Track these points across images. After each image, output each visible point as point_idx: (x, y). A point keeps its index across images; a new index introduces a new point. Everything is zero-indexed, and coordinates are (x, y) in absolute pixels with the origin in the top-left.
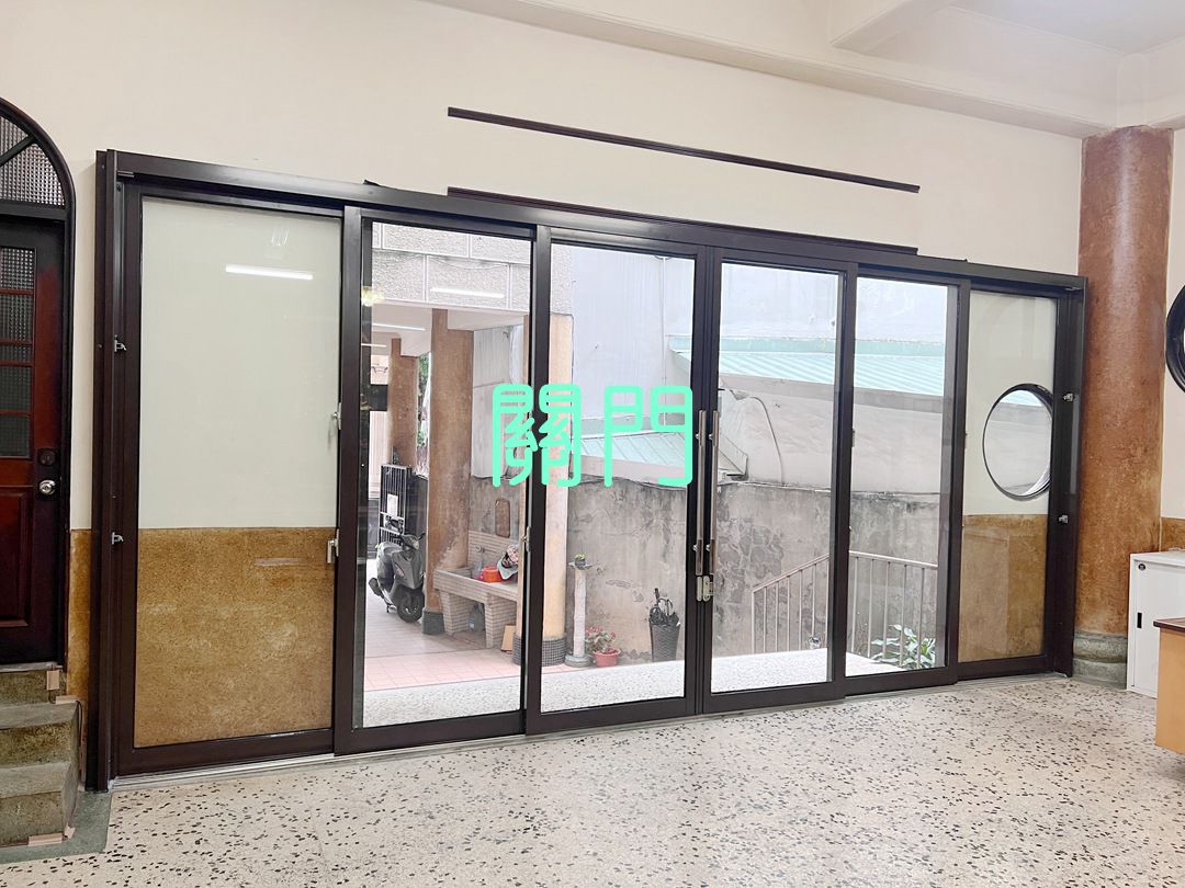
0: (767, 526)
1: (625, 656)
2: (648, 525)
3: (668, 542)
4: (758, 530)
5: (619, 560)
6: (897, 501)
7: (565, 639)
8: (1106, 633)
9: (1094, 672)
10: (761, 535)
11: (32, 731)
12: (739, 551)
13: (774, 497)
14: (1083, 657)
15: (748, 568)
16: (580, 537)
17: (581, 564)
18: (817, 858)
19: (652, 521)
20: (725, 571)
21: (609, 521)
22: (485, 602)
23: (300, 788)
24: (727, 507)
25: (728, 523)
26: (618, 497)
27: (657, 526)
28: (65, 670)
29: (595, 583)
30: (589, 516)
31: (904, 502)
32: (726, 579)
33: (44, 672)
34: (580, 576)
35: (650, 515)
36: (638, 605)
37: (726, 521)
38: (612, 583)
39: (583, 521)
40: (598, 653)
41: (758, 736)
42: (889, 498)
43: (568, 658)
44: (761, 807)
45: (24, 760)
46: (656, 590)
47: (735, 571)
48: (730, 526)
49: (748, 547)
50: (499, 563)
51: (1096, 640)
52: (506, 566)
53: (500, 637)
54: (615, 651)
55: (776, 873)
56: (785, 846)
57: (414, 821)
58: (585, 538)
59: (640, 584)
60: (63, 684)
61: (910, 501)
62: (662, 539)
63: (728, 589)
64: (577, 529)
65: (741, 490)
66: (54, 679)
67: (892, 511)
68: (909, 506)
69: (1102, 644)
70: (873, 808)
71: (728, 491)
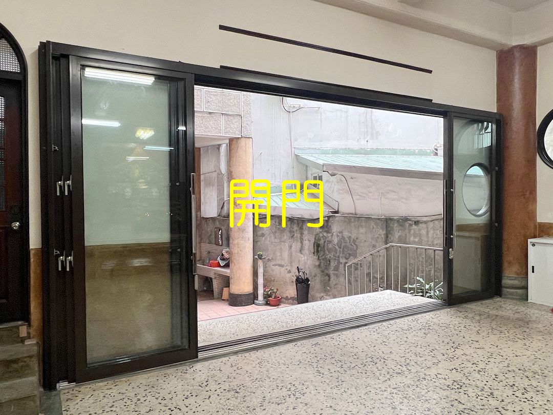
0: (350, 235)
1: (283, 299)
2: (292, 237)
3: (302, 244)
4: (346, 237)
5: (279, 254)
6: (410, 220)
7: (254, 293)
8: (516, 276)
9: (512, 294)
10: (347, 239)
11: (15, 361)
12: (337, 247)
13: (353, 221)
14: (507, 288)
15: (341, 255)
16: (259, 244)
17: (260, 257)
18: (441, 399)
19: (294, 235)
20: (330, 257)
21: (273, 235)
22: (213, 277)
23: (161, 381)
24: (330, 227)
25: (331, 234)
26: (277, 224)
27: (297, 237)
28: (29, 325)
29: (267, 266)
30: (263, 234)
31: (413, 221)
32: (331, 261)
33: (17, 327)
34: (260, 263)
35: (294, 232)
36: (289, 275)
37: (330, 233)
38: (275, 265)
39: (260, 236)
40: (270, 298)
41: (379, 336)
42: (406, 219)
43: (255, 301)
44: (400, 373)
45: (12, 378)
46: (298, 267)
47: (335, 256)
48: (332, 236)
49: (341, 245)
50: (219, 259)
51: (513, 280)
52: (223, 259)
53: (221, 293)
54: (279, 297)
55: (426, 409)
56: (423, 393)
57: (229, 395)
58: (262, 245)
59: (289, 265)
60: (29, 333)
61: (416, 220)
62: (299, 244)
63: (332, 265)
64: (257, 240)
65: (337, 218)
66: (23, 331)
67: (407, 225)
68: (415, 222)
69: (515, 281)
70: (453, 369)
71: (331, 219)
